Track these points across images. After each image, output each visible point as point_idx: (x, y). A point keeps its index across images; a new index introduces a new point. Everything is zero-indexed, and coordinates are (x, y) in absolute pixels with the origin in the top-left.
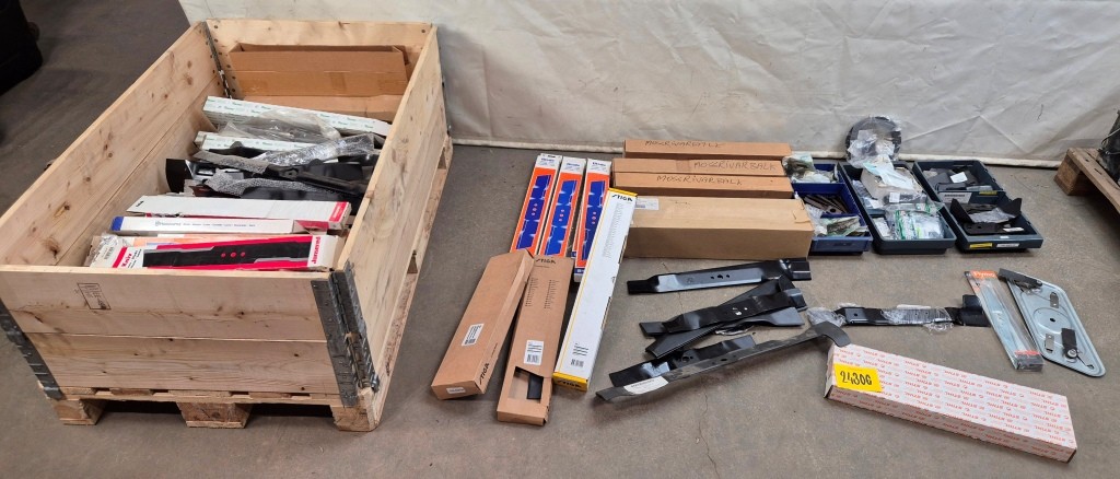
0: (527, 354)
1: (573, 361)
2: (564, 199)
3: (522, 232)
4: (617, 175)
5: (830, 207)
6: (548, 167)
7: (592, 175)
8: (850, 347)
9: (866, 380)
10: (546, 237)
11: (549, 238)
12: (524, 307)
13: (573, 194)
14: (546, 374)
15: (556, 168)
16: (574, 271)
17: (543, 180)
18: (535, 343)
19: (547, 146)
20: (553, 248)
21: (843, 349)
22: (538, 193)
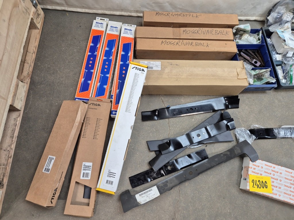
0: (82, 172)
1: (107, 181)
2: (108, 54)
3: (83, 80)
4: (138, 40)
5: (255, 60)
6: (100, 29)
7: (124, 38)
8: (259, 162)
9: (264, 185)
10: (97, 83)
11: (99, 84)
12: (82, 139)
13: (113, 50)
14: (93, 187)
15: (104, 29)
16: (111, 112)
17: (96, 39)
18: (88, 164)
19: (100, 12)
20: (101, 92)
21: (254, 163)
22: (93, 49)
